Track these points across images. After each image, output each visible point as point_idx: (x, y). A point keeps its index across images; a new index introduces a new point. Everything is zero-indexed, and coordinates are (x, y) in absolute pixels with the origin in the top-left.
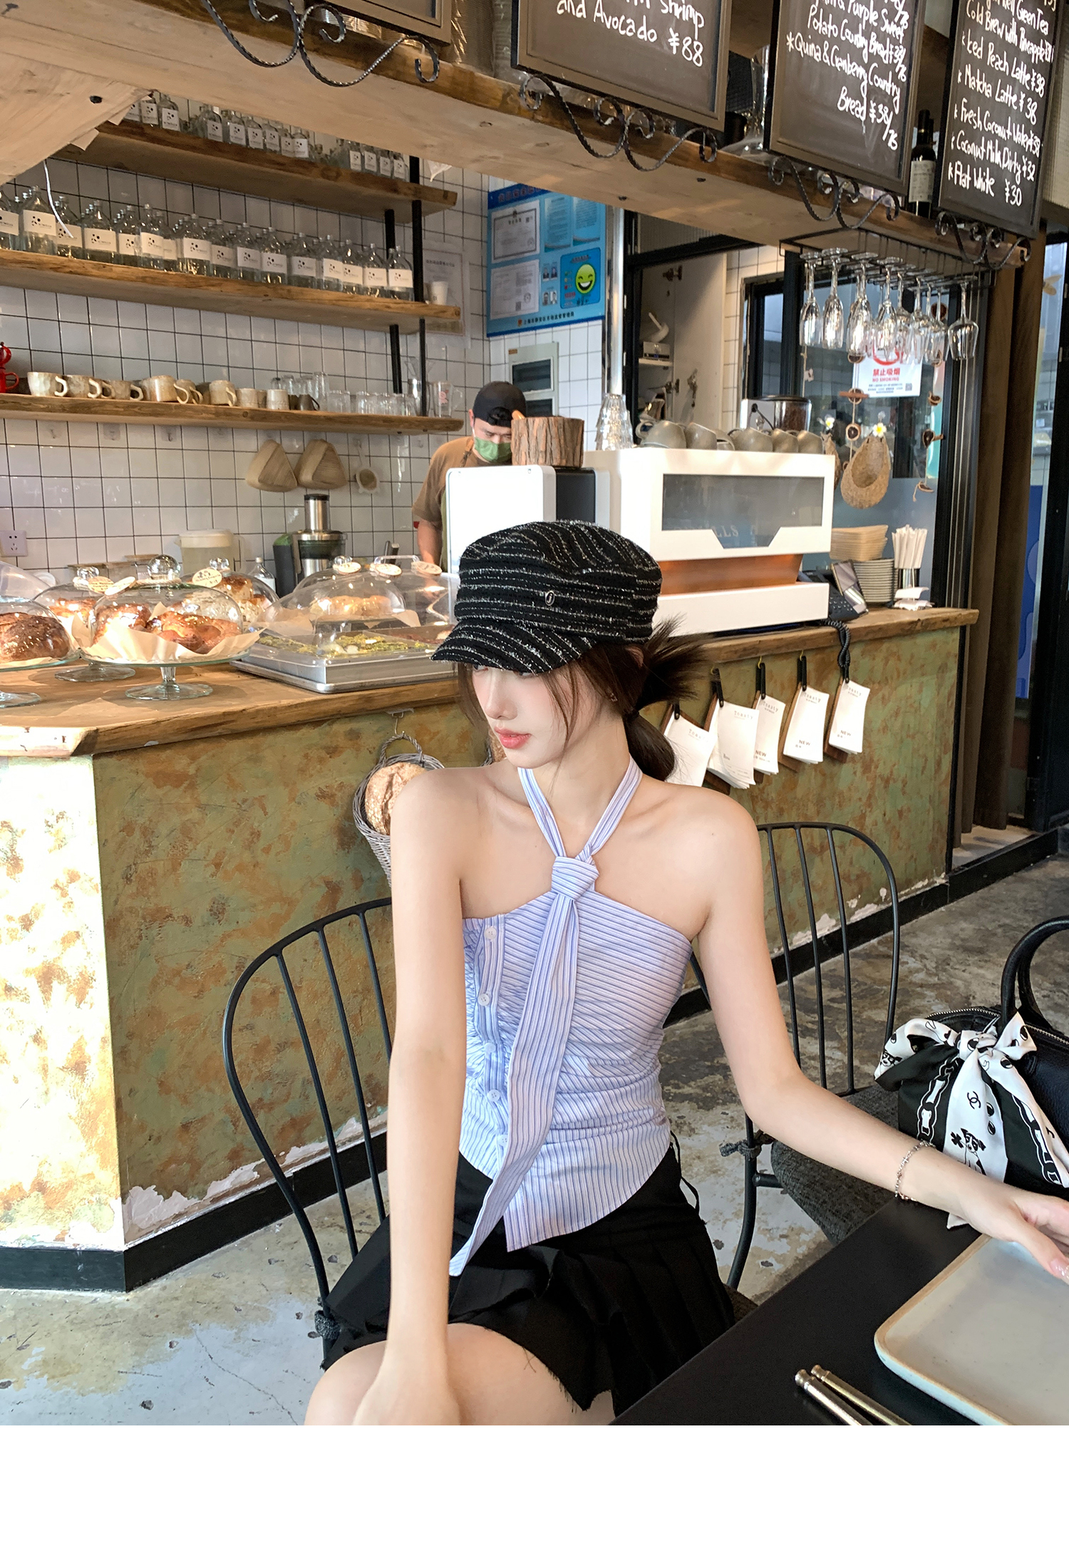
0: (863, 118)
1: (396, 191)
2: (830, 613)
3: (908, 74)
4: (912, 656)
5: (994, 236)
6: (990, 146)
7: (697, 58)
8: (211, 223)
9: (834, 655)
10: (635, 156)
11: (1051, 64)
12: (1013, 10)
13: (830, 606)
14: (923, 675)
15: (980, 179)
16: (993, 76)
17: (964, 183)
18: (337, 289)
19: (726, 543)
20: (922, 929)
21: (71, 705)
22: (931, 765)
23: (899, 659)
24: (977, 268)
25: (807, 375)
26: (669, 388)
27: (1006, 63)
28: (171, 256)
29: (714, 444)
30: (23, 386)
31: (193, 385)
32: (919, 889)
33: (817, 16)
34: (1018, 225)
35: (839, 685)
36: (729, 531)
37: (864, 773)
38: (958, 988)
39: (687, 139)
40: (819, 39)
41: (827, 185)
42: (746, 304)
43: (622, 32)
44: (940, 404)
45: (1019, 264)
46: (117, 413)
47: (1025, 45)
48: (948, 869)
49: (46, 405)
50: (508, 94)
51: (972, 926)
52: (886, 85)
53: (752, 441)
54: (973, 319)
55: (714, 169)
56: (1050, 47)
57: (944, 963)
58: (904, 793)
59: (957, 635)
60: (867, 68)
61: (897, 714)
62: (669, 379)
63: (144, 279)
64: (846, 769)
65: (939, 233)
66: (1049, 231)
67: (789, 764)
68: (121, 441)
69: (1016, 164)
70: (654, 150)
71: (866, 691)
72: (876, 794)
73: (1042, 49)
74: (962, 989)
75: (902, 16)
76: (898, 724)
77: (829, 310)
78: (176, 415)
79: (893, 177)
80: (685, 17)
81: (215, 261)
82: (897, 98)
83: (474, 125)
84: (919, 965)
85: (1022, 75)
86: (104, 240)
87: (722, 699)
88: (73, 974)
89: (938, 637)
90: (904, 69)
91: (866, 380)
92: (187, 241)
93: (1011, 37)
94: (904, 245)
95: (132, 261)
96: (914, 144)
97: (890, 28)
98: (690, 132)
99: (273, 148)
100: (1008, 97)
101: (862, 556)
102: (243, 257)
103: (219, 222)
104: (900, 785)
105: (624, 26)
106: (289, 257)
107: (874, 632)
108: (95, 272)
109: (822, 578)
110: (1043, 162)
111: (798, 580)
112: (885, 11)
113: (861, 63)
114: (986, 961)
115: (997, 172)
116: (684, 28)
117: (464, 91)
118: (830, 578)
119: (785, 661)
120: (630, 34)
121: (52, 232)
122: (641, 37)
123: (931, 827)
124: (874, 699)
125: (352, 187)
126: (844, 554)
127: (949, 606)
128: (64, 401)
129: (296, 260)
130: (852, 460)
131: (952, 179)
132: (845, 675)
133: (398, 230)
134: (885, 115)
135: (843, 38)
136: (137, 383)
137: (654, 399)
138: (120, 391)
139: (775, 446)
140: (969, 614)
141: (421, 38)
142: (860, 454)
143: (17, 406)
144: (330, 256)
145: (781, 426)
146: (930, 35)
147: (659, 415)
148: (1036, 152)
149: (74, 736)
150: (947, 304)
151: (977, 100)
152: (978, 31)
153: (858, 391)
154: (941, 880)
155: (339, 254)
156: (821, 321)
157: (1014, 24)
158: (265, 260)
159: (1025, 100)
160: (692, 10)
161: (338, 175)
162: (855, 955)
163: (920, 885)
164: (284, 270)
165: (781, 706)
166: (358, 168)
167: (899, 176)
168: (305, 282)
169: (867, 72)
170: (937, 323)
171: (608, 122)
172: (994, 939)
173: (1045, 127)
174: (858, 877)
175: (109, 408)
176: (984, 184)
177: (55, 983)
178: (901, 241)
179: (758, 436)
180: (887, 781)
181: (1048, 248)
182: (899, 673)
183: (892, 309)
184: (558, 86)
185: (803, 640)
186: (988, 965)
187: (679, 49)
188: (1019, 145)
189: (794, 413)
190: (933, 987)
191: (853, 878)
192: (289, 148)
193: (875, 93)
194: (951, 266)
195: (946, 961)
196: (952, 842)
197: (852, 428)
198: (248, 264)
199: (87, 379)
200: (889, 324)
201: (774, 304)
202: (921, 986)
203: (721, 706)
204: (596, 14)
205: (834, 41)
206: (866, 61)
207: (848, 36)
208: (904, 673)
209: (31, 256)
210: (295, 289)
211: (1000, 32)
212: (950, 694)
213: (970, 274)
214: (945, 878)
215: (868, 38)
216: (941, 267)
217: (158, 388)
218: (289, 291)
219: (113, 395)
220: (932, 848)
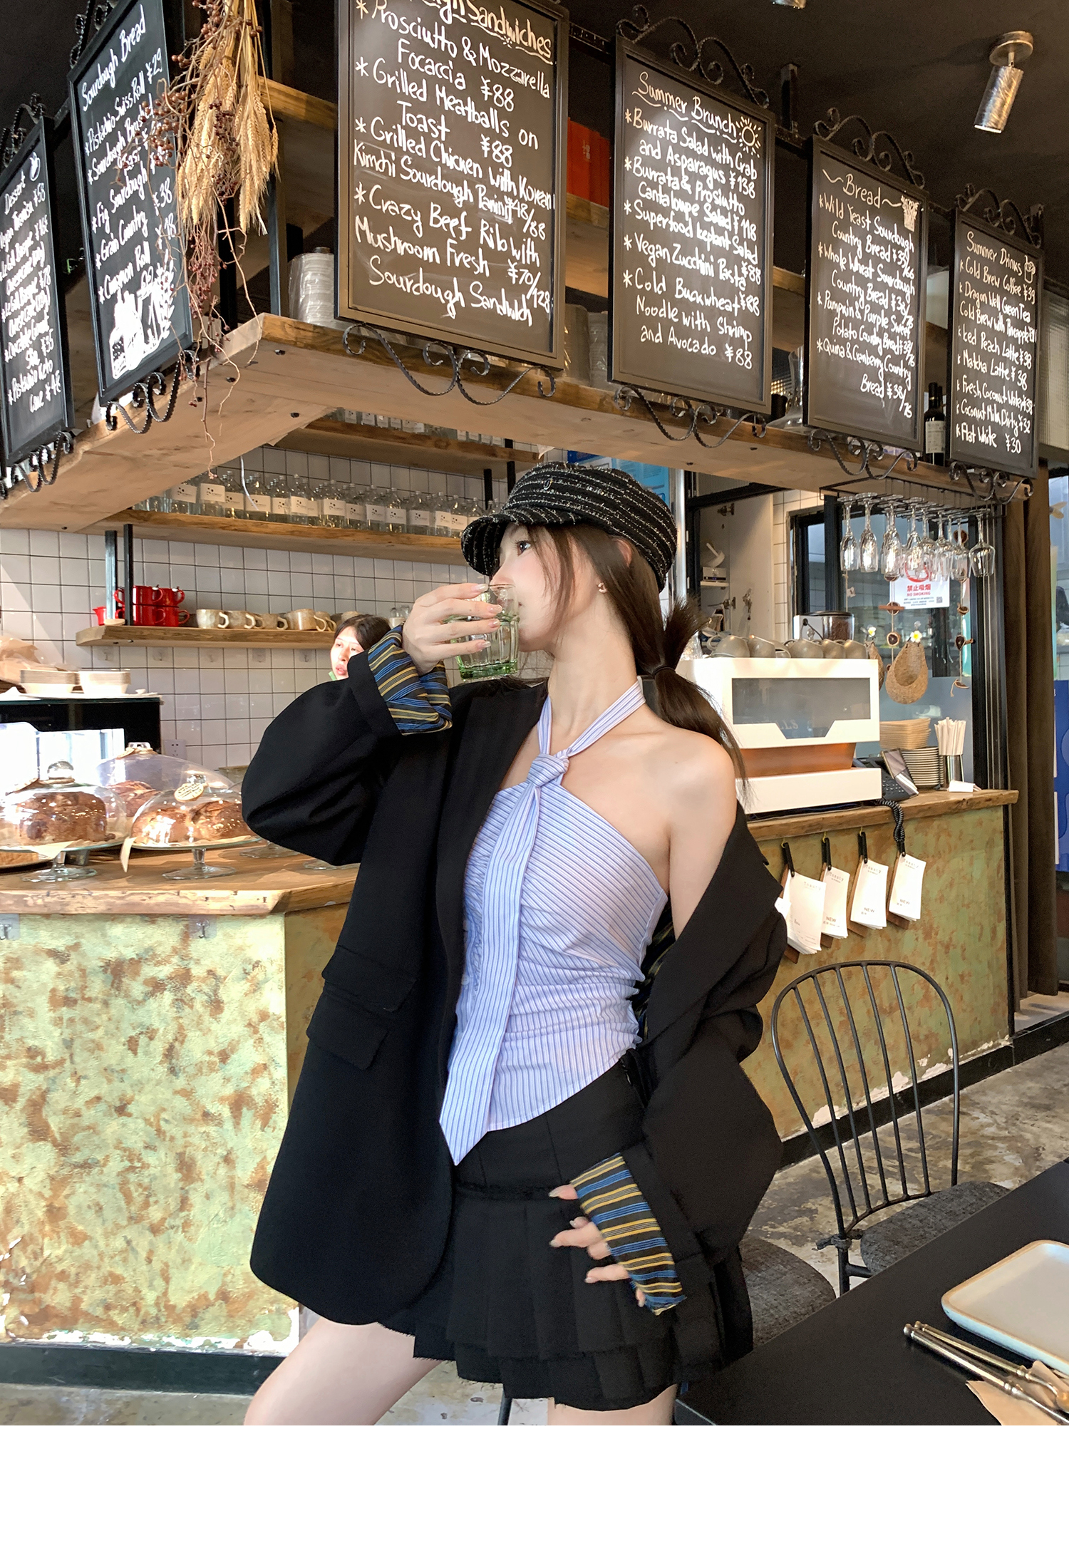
0: (882, 396)
1: (494, 455)
2: (883, 794)
3: (916, 360)
4: (961, 833)
5: (1001, 477)
6: (989, 409)
7: (748, 363)
8: (345, 487)
9: (890, 831)
10: (701, 435)
11: (1035, 344)
12: (999, 307)
13: (883, 788)
14: (973, 849)
15: (984, 435)
16: (986, 357)
17: (971, 438)
18: (446, 535)
19: (788, 735)
20: (992, 1088)
21: (264, 874)
22: (987, 932)
23: (950, 835)
24: (989, 502)
25: (849, 593)
26: (726, 605)
27: (997, 346)
28: (313, 514)
29: (773, 653)
30: (191, 620)
31: (328, 615)
32: (984, 1051)
33: (840, 325)
34: (1020, 469)
35: (897, 858)
36: (789, 725)
37: (925, 939)
38: (1028, 1140)
39: (745, 420)
40: (842, 342)
41: (856, 447)
42: (791, 532)
43: (690, 350)
44: (968, 613)
45: (1025, 498)
46: (268, 640)
47: (1011, 332)
48: (1012, 1032)
49: (211, 635)
50: (604, 399)
51: (1038, 1085)
52: (899, 370)
53: (805, 649)
54: (991, 544)
55: (764, 441)
56: (1033, 331)
57: (1013, 1119)
58: (964, 959)
59: (1000, 813)
60: (882, 359)
61: (951, 885)
62: (727, 597)
63: (292, 533)
64: (908, 935)
65: (953, 479)
66: (1050, 467)
67: (857, 930)
68: (266, 664)
69: (1013, 421)
70: (717, 431)
71: (922, 864)
72: (938, 959)
73: (1026, 333)
74: (1032, 1142)
75: (907, 320)
76: (953, 894)
77: (864, 541)
78: (316, 641)
79: (910, 438)
80: (737, 335)
81: (349, 517)
82: (909, 379)
83: (578, 421)
84: (989, 1120)
85: (1011, 354)
86: (261, 503)
87: (793, 870)
88: (260, 1101)
89: (984, 815)
90: (913, 357)
91: (899, 594)
92: (327, 501)
93: (999, 326)
94: (925, 488)
95: (283, 519)
96: (926, 409)
97: (898, 329)
98: (744, 417)
99: (396, 427)
100: (1001, 371)
101: (909, 746)
102: (371, 512)
103: (352, 485)
104: (959, 951)
105: (691, 345)
106: (408, 510)
107: (924, 810)
108: (254, 529)
109: (874, 764)
110: (1038, 418)
111: (853, 766)
112: (894, 317)
113: (877, 356)
114: (1053, 1117)
115: (997, 428)
116: (737, 343)
117: (572, 399)
118: (882, 764)
119: (847, 837)
120: (695, 351)
121: (222, 499)
122: (703, 352)
123: (992, 991)
124: (929, 871)
125: (460, 454)
126: (892, 742)
127: (991, 788)
128: (225, 632)
129: (413, 512)
130: (894, 663)
131: (960, 436)
132: (901, 849)
133: (495, 485)
134: (899, 393)
135: (861, 339)
136: (282, 615)
137: (714, 614)
138: (269, 622)
139: (825, 653)
140: (1011, 795)
141: (543, 367)
142: (901, 658)
143: (188, 637)
144: (441, 509)
145: (829, 636)
146: (932, 330)
147: (719, 628)
148: (1030, 411)
149: (271, 897)
150: (967, 531)
151: (975, 376)
152: (971, 325)
153: (895, 604)
154: (1005, 1042)
155: (447, 506)
156: (859, 551)
157: (1001, 317)
158: (389, 514)
159: (1016, 372)
160: (742, 330)
161: (448, 445)
162: (928, 1112)
163: (985, 1046)
164: (405, 523)
165: (846, 876)
166: (464, 439)
167: (915, 437)
168: (421, 530)
169: (883, 362)
170: (959, 547)
171: (680, 415)
172: (1061, 1097)
173: (1037, 389)
174: (927, 1037)
175: (261, 636)
176: (988, 439)
177: (244, 1110)
178: (922, 485)
179: (810, 646)
180: (947, 947)
181: (1050, 481)
182: (950, 847)
183: (918, 538)
184: (643, 392)
185: (862, 817)
186: (1055, 1120)
187: (733, 358)
188: (1014, 407)
189: (839, 625)
190: (1003, 1139)
191: (922, 1037)
192: (408, 426)
193: (889, 377)
194: (967, 502)
195: (1016, 1117)
196: (1013, 1007)
197: (892, 636)
198: (375, 518)
199: (244, 613)
200: (917, 551)
201: (816, 533)
202: (993, 1138)
203: (793, 876)
204: (670, 339)
205: (853, 342)
206: (881, 353)
207: (865, 337)
208: (955, 847)
209: (206, 518)
210: (413, 536)
211: (989, 324)
212: (999, 867)
213: (984, 507)
214: (1009, 1040)
215: (882, 337)
216: (958, 502)
217: (301, 619)
218: (408, 538)
219: (264, 625)
220: (994, 1011)
